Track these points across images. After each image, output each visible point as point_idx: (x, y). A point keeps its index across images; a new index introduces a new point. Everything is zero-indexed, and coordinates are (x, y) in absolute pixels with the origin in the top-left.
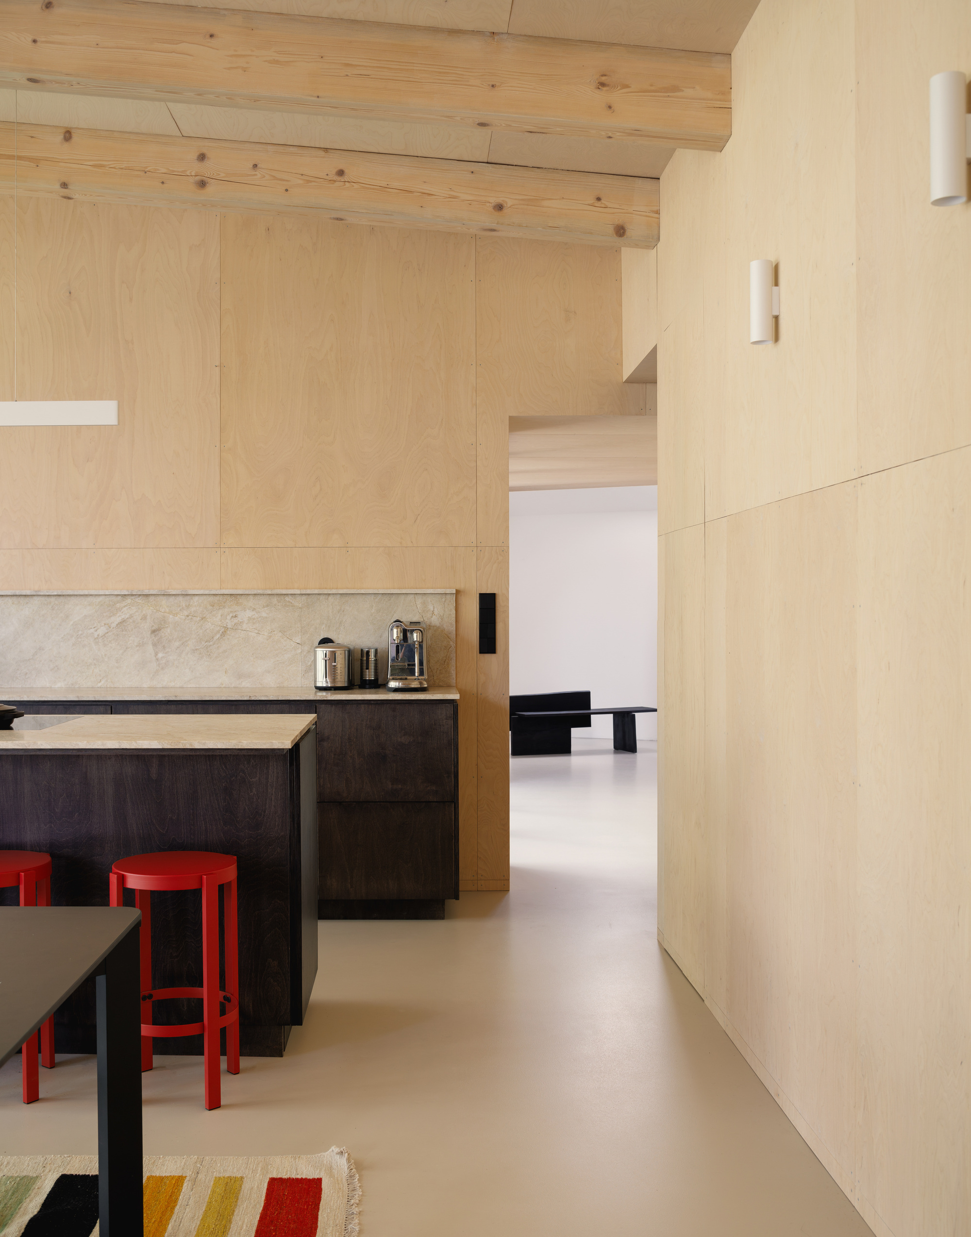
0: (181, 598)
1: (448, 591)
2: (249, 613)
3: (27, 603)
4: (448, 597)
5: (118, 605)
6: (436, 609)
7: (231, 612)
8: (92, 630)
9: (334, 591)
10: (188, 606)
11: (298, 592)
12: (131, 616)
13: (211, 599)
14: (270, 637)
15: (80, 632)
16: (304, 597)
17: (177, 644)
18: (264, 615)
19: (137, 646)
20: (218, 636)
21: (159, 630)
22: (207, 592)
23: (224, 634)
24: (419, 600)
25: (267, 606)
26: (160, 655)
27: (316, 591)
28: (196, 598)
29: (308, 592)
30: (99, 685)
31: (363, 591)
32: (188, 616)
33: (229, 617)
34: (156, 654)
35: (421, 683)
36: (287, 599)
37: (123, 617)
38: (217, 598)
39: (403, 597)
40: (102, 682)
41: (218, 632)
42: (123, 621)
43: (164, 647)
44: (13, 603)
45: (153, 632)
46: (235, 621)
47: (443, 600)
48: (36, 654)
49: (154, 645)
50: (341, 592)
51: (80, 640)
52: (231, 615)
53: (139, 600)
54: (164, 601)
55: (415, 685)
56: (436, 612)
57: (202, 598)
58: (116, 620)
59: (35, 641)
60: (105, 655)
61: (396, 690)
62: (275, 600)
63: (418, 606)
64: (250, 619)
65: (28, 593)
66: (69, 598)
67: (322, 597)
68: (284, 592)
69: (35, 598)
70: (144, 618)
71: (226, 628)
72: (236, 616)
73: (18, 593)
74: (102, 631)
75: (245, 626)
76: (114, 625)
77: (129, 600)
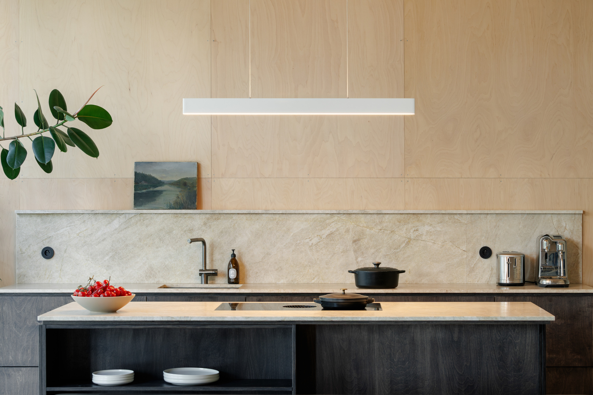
0: (375, 216)
1: (577, 212)
2: (427, 228)
3: (258, 219)
4: (577, 216)
5: (328, 221)
6: (567, 226)
7: (414, 227)
8: (308, 240)
9: (492, 212)
10: (381, 222)
11: (465, 212)
12: (337, 230)
13: (399, 216)
14: (443, 246)
15: (298, 242)
16: (469, 216)
17: (372, 251)
18: (438, 229)
19: (342, 252)
20: (404, 245)
21: (359, 240)
22: (396, 212)
23: (408, 243)
24: (555, 218)
25: (441, 222)
26: (360, 259)
27: (479, 212)
28: (387, 216)
29: (473, 212)
30: (313, 281)
31: (513, 212)
32: (381, 230)
33: (412, 231)
34: (357, 259)
35: (565, 281)
36: (456, 217)
37: (331, 230)
38: (403, 216)
39: (543, 216)
40: (315, 279)
41: (404, 241)
42: (332, 233)
43: (363, 253)
44: (246, 220)
45: (355, 241)
46: (417, 233)
47: (573, 218)
48: (265, 258)
49: (355, 251)
50: (497, 212)
51: (298, 247)
52: (413, 229)
53: (343, 217)
54: (362, 218)
55: (561, 282)
56: (568, 228)
57: (392, 216)
58: (326, 232)
59: (264, 248)
60: (318, 259)
61: (548, 286)
62: (447, 218)
63: (555, 223)
64: (428, 232)
65: (260, 212)
66: (290, 216)
67: (482, 216)
68: (455, 212)
69: (264, 215)
70: (347, 231)
71: (410, 239)
72: (417, 230)
73: (252, 212)
74: (315, 240)
75: (424, 237)
76: (324, 236)
77: (336, 218)
